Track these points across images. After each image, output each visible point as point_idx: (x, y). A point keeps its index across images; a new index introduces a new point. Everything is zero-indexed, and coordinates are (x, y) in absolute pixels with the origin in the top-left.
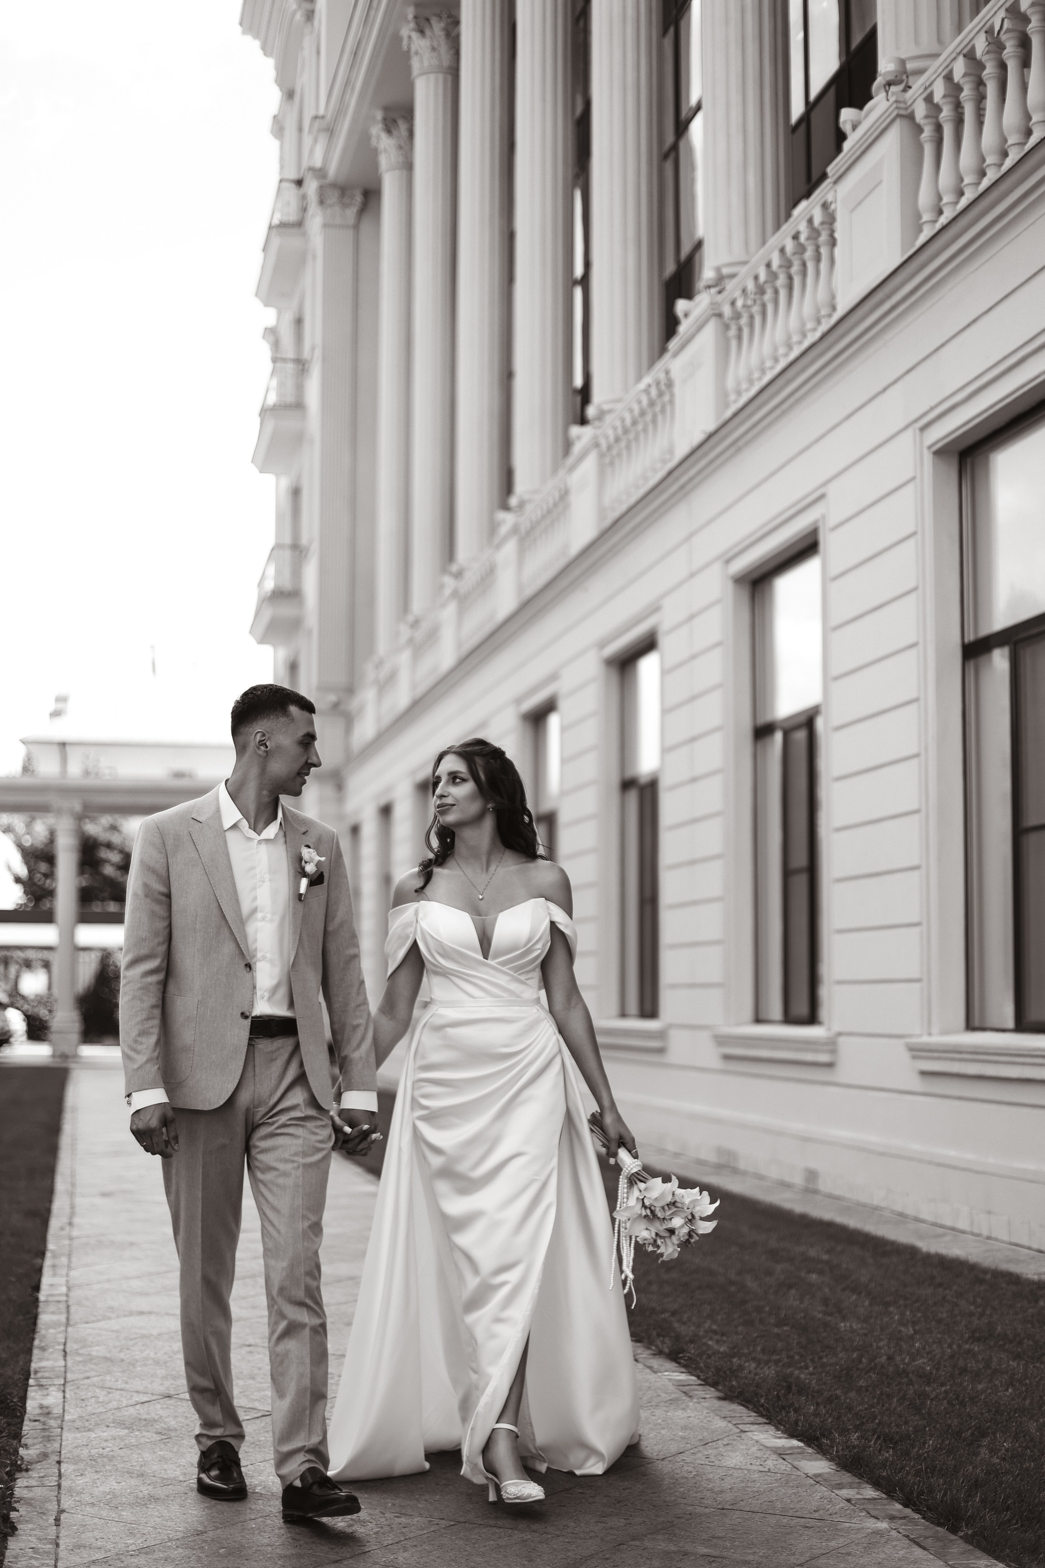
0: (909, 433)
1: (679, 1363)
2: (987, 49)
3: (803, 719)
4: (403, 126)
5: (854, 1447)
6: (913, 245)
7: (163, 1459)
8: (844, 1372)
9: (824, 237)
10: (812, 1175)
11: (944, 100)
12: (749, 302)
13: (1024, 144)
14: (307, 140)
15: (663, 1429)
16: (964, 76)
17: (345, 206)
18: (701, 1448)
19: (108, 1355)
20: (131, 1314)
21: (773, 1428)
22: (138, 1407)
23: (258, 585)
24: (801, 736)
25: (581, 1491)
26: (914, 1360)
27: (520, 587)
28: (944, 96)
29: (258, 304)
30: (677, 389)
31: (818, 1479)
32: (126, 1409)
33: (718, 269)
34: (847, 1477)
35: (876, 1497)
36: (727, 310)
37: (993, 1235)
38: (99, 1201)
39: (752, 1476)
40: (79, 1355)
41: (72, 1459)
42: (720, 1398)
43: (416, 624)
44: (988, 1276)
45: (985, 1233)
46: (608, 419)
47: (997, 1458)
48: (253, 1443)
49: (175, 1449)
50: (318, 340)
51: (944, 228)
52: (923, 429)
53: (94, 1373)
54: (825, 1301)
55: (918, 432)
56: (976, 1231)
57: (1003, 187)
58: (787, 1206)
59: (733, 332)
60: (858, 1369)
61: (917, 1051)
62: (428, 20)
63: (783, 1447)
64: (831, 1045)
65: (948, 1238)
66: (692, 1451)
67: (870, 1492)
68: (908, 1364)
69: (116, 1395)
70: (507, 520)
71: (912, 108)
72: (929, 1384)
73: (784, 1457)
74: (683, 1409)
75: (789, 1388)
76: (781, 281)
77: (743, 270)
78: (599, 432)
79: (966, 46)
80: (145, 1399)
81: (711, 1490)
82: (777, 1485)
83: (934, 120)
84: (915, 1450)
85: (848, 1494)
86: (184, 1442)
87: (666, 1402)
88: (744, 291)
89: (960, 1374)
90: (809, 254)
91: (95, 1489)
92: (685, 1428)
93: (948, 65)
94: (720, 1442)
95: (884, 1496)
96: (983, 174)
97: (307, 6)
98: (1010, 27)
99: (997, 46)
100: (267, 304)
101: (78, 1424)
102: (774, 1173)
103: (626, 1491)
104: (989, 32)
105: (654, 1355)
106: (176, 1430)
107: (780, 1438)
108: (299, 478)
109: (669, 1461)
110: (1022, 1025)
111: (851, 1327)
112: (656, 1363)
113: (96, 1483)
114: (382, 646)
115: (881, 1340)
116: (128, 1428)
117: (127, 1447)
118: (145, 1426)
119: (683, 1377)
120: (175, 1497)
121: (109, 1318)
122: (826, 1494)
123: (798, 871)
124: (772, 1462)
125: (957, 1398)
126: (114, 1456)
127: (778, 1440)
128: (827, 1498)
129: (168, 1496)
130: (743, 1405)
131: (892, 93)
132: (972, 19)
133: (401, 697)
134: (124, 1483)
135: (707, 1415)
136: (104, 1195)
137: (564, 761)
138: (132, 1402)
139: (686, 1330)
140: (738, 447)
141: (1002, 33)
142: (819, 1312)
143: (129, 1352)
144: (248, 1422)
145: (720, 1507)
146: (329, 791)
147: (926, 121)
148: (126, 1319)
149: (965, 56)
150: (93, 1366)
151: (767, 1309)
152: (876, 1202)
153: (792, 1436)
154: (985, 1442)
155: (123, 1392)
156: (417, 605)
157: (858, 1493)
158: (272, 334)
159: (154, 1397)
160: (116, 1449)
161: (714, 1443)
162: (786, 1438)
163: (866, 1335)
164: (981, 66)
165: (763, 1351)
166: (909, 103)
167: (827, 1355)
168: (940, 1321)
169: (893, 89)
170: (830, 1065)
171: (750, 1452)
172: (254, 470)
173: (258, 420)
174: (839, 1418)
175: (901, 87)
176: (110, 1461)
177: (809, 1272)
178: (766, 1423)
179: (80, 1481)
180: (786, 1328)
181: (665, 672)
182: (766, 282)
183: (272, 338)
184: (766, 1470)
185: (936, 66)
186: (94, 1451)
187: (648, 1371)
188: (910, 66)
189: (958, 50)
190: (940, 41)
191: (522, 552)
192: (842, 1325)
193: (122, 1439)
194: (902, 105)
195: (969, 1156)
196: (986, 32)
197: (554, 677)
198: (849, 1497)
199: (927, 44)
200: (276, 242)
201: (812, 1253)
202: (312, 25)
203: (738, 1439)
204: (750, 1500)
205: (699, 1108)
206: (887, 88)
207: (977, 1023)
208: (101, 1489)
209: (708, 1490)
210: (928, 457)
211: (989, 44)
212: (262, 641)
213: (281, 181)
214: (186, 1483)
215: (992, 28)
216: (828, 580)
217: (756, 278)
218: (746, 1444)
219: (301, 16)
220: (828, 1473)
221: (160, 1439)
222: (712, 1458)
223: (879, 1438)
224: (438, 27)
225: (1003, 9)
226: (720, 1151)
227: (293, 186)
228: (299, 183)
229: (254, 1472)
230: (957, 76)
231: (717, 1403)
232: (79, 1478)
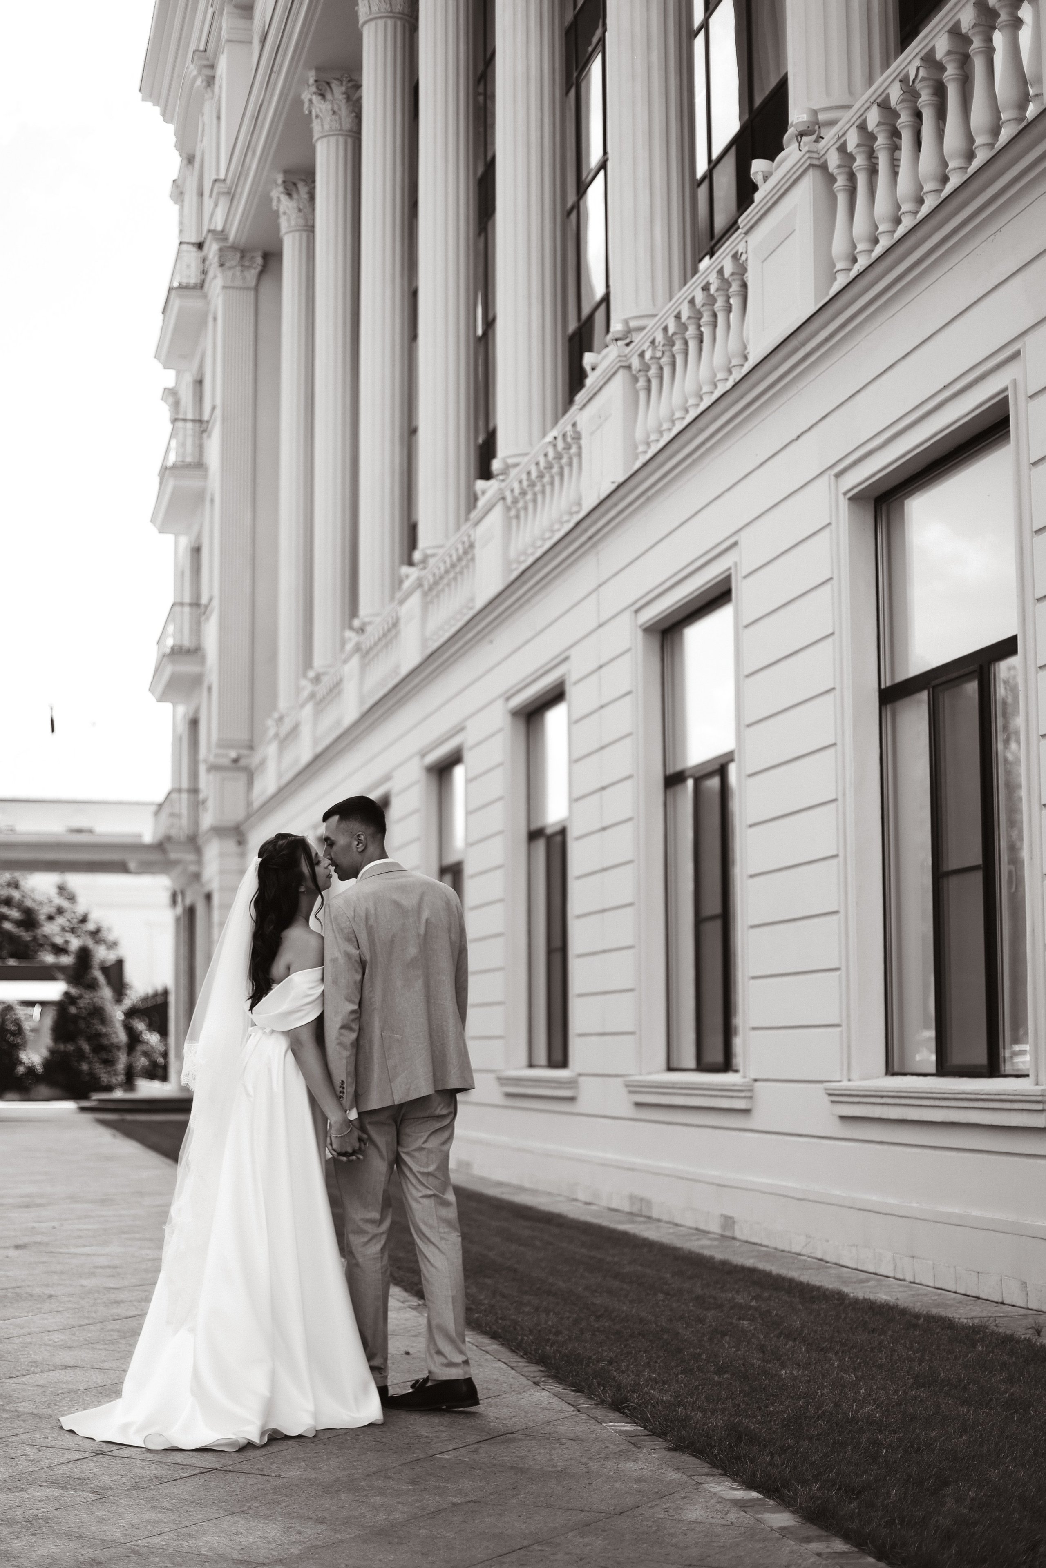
0: (825, 479)
1: (623, 1413)
2: (902, 97)
3: (716, 766)
4: (303, 190)
5: (818, 1498)
6: (828, 294)
7: (101, 1520)
8: (793, 1420)
9: (735, 287)
10: (728, 1221)
11: (858, 150)
12: (659, 354)
13: (940, 191)
14: (208, 203)
15: (617, 1481)
16: (877, 126)
17: (244, 268)
18: (658, 1502)
19: (36, 1411)
20: (55, 1368)
21: (729, 1479)
22: (70, 1465)
23: (158, 643)
24: (714, 783)
25: (540, 1548)
26: (862, 1408)
27: (424, 641)
28: (858, 146)
29: (158, 365)
30: (584, 442)
31: (784, 1531)
32: (58, 1467)
33: (626, 322)
34: (813, 1530)
35: (846, 1550)
36: (635, 363)
37: (917, 1281)
38: (12, 1253)
39: (715, 1530)
40: (6, 1411)
41: (5, 1521)
42: (670, 1449)
43: (317, 679)
44: (921, 1321)
45: (909, 1278)
46: (513, 472)
47: (964, 1507)
48: (193, 1502)
49: (113, 1510)
50: (218, 402)
51: (860, 275)
52: (838, 476)
53: (22, 1431)
54: (762, 1348)
55: (833, 478)
56: (900, 1276)
57: (921, 233)
58: (707, 1252)
59: (642, 383)
60: (806, 1417)
61: (837, 1096)
62: (328, 84)
63: (743, 1500)
64: (747, 1092)
65: (872, 1283)
66: (649, 1505)
67: (839, 1546)
68: (857, 1412)
69: (47, 1453)
70: (412, 573)
71: (824, 158)
72: (880, 1431)
73: (746, 1509)
74: (634, 1461)
75: (739, 1439)
76: (691, 331)
77: (651, 323)
78: (503, 485)
79: (880, 95)
80: (77, 1457)
81: (675, 1545)
82: (741, 1539)
83: (847, 170)
84: (881, 1500)
85: (817, 1548)
86: (122, 1501)
87: (615, 1453)
88: (653, 342)
89: (911, 1420)
90: (720, 304)
91: (33, 1553)
92: (639, 1480)
93: (862, 115)
94: (677, 1495)
95: (857, 1550)
96: (898, 221)
97: (208, 72)
98: (925, 75)
99: (911, 94)
100: (166, 367)
101: (9, 1484)
102: (689, 1220)
103: (588, 1548)
104: (904, 81)
105: (597, 1405)
106: (112, 1489)
107: (738, 1489)
108: (199, 536)
109: (628, 1516)
110: (943, 1069)
111: (792, 1373)
112: (599, 1413)
113: (33, 1547)
114: (283, 703)
115: (825, 1387)
116: (62, 1488)
117: (62, 1507)
118: (79, 1484)
119: (628, 1427)
120: (117, 1560)
121: (33, 1373)
122: (795, 1548)
123: (713, 918)
124: (734, 1515)
125: (912, 1446)
126: (49, 1518)
127: (736, 1492)
128: (796, 1552)
129: (110, 1560)
130: (696, 1456)
131: (804, 142)
132: (882, 72)
133: (304, 752)
134: (63, 1546)
135: (659, 1467)
136: (17, 1247)
137: (468, 813)
138: (64, 1460)
139: (626, 1379)
140: (648, 497)
141: (917, 81)
142: (759, 1359)
143: (57, 1407)
144: (187, 1479)
145: (686, 1563)
146: (230, 845)
147: (839, 170)
148: (51, 1374)
149: (879, 105)
150: (21, 1423)
151: (704, 1357)
152: (796, 1249)
153: (750, 1485)
154: (950, 1490)
155: (54, 1450)
156: (318, 662)
157: (828, 1547)
158: (172, 395)
159: (87, 1455)
160: (51, 1509)
161: (671, 1496)
162: (744, 1490)
163: (809, 1382)
164: (896, 115)
165: (707, 1399)
166: (822, 153)
167: (772, 1404)
168: (880, 1366)
169: (805, 139)
170: (747, 1111)
171: (709, 1504)
172: (154, 530)
173: (157, 480)
174: (795, 1467)
175: (814, 137)
176: (46, 1522)
177: (739, 1319)
178: (721, 1474)
179: (17, 1544)
180: (726, 1376)
181: (573, 722)
182: (674, 334)
183: (171, 400)
184: (728, 1523)
185: (846, 117)
186: (28, 1513)
187: (592, 1421)
188: (822, 117)
189: (872, 100)
190: (851, 92)
191: (425, 606)
192: (783, 1372)
193: (56, 1499)
194: (815, 155)
195: (892, 1201)
196: (901, 81)
197: (460, 729)
198: (819, 1551)
199: (838, 96)
200: (176, 303)
201: (739, 1299)
202: (213, 92)
203: (695, 1491)
204: (717, 1556)
205: (611, 1156)
206: (799, 138)
207: (896, 1069)
208: (39, 1553)
209: (672, 1546)
210: (844, 504)
211: (904, 92)
212: (160, 700)
213: (181, 243)
214: (127, 1545)
215: (907, 77)
216: (741, 627)
217: (665, 329)
218: (704, 1497)
219: (202, 82)
220: (792, 1527)
221: (96, 1498)
222: (671, 1512)
223: (840, 1488)
224: (338, 91)
225: (919, 57)
226: (632, 1198)
227: (193, 249)
228: (200, 246)
229: (197, 1532)
230: (871, 126)
231: (668, 1454)
232: (15, 1541)
